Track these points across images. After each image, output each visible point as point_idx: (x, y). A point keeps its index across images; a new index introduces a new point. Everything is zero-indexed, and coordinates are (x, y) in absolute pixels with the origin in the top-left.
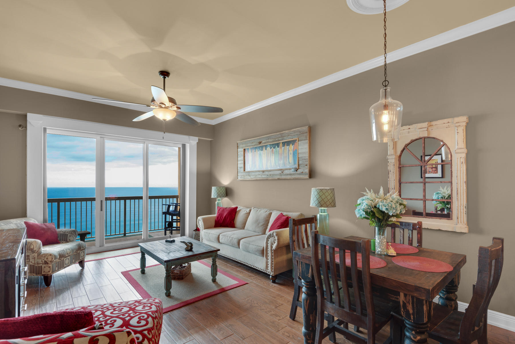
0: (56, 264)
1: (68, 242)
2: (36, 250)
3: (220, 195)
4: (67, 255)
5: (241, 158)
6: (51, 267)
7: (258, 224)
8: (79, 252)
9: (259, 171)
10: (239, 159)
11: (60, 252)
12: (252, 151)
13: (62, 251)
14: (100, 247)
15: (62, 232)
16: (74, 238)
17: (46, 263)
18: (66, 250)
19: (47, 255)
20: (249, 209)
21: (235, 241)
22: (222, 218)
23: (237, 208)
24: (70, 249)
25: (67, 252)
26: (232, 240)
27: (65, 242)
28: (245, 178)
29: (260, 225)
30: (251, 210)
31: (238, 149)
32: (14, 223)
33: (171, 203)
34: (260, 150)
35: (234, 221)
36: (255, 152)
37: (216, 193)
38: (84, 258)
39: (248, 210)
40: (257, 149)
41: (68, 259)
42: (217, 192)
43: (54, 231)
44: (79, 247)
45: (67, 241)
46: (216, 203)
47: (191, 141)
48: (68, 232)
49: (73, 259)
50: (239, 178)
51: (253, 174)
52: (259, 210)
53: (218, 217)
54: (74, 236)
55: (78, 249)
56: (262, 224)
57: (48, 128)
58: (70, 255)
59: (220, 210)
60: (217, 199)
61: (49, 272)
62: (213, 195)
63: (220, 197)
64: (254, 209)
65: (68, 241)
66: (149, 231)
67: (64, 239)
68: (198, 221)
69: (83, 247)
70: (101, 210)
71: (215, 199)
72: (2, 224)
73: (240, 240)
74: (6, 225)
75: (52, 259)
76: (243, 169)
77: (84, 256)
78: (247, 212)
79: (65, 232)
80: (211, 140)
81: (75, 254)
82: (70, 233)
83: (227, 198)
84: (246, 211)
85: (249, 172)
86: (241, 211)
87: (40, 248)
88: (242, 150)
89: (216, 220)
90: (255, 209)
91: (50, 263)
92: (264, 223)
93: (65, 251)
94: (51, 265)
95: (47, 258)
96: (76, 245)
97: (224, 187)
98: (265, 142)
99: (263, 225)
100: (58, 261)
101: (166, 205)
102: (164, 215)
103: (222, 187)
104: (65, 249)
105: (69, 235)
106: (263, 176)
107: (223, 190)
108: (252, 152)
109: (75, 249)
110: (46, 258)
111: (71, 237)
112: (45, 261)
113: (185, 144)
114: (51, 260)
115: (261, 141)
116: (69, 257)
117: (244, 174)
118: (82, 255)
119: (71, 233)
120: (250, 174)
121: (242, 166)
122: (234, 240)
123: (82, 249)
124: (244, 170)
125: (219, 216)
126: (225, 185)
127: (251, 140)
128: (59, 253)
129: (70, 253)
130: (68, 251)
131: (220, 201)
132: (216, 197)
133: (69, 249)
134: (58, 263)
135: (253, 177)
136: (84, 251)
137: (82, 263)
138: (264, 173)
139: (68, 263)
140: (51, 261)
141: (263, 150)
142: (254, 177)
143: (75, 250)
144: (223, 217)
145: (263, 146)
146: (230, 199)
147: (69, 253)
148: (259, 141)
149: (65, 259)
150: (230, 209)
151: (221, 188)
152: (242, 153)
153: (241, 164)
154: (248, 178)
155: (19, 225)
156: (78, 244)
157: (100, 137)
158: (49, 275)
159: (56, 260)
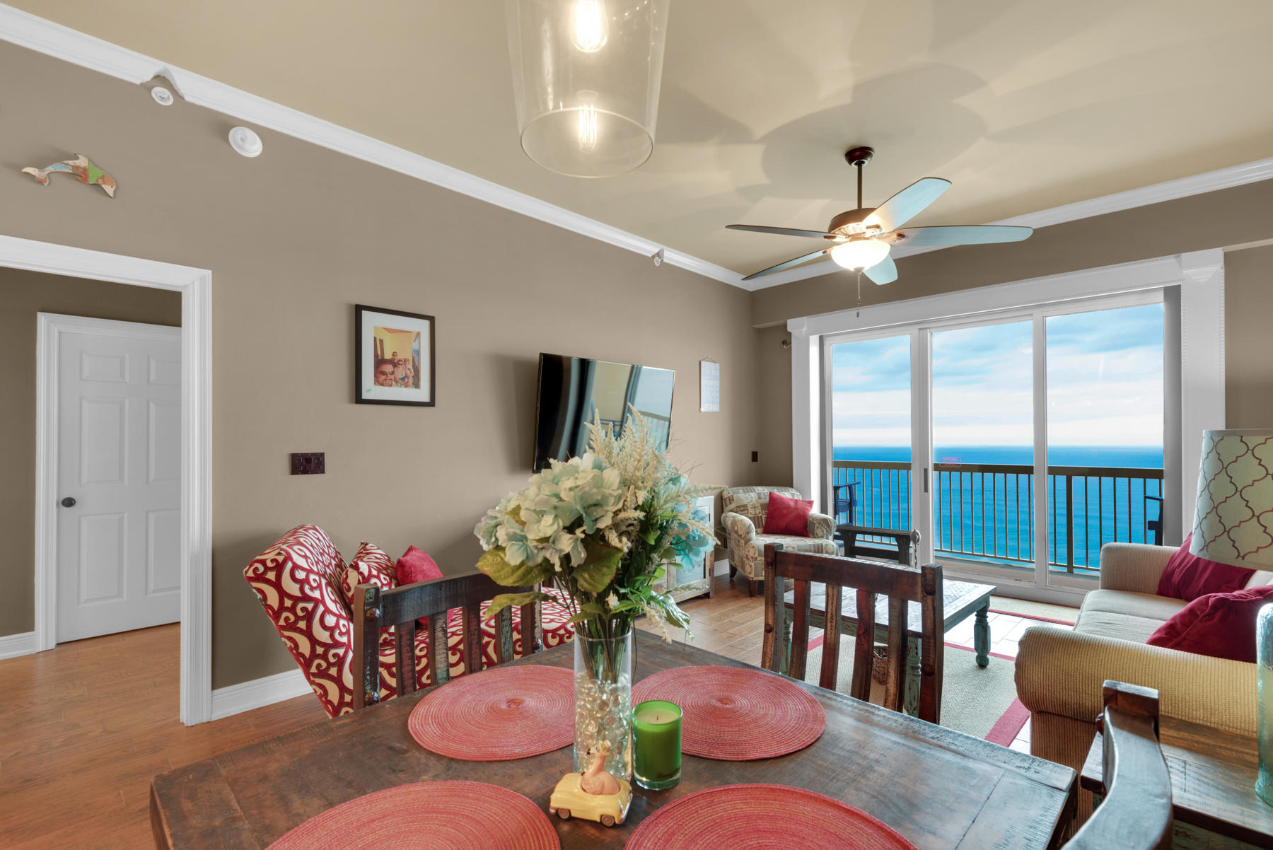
2: (741, 534)
6: (753, 567)
15: (812, 517)
17: (747, 557)
18: (787, 547)
27: (812, 536)
32: (757, 491)
43: (802, 513)
47: (1201, 269)
48: (817, 520)
57: (824, 336)
67: (812, 532)
70: (926, 490)
72: (741, 491)
74: (745, 492)
79: (815, 518)
87: (748, 533)
91: (752, 560)
94: (753, 564)
95: (749, 551)
96: (814, 545)
104: (787, 545)
105: (817, 525)
110: (748, 549)
112: (747, 555)
113: (1179, 287)
114: (752, 555)
140: (752, 558)
155: (762, 496)
156: (818, 545)
157: (920, 329)
158: (750, 579)
159: (763, 558)
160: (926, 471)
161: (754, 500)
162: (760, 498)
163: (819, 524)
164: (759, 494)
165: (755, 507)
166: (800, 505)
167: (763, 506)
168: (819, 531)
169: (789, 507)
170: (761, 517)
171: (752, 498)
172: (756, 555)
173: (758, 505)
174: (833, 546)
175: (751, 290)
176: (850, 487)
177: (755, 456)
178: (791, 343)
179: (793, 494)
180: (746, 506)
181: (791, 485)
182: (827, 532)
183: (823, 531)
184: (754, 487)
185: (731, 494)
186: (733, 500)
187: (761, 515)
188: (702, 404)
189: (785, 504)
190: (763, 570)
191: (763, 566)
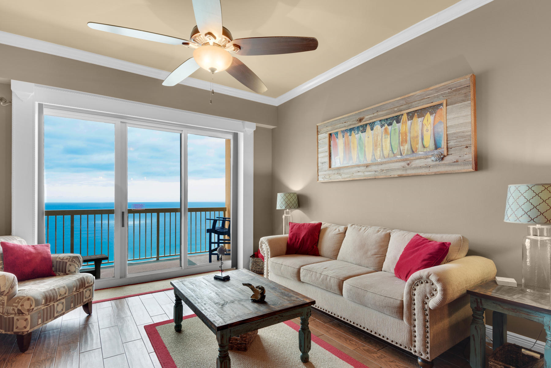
0: (39, 314)
1: (67, 274)
2: (4, 291)
3: (290, 206)
4: (61, 298)
5: (324, 148)
6: (29, 319)
7: (366, 253)
8: (81, 290)
9: (358, 166)
10: (319, 150)
11: (47, 294)
12: (345, 136)
13: (51, 290)
14: (121, 278)
15: (59, 258)
16: (77, 267)
17: (20, 312)
18: (59, 289)
19: (22, 299)
20: (343, 227)
21: (334, 283)
22: (297, 240)
23: (320, 224)
24: (66, 288)
25: (59, 292)
26: (326, 279)
27: (62, 274)
28: (331, 179)
29: (369, 253)
30: (347, 228)
31: (319, 136)
33: (217, 218)
34: (360, 132)
35: (317, 247)
36: (351, 135)
37: (284, 203)
38: (91, 299)
39: (342, 229)
40: (354, 130)
41: (63, 303)
42: (287, 200)
43: (46, 256)
44: (82, 283)
45: (65, 272)
46: (284, 217)
47: (246, 129)
48: (67, 259)
49: (72, 302)
50: (321, 179)
51: (346, 171)
52: (363, 228)
53: (291, 239)
54: (77, 266)
55: (80, 285)
56: (373, 252)
57: (45, 105)
58: (66, 297)
59: (295, 227)
60: (285, 211)
61: (25, 327)
62: (280, 204)
63: (290, 208)
64: (353, 226)
65: (67, 272)
66: (188, 254)
67: (61, 270)
68: (261, 244)
69: (88, 283)
70: (123, 226)
71: (281, 212)
73: (343, 281)
75: (31, 306)
76: (327, 165)
77: (91, 296)
78: (339, 231)
79: (63, 258)
80: (273, 129)
81: (75, 295)
82: (70, 260)
83: (300, 210)
84: (337, 230)
85: (339, 169)
86: (328, 231)
87: (12, 287)
88: (327, 135)
89: (288, 243)
90: (354, 228)
91: (27, 313)
92: (376, 251)
93: (57, 290)
94: (28, 317)
95: (22, 305)
96: (78, 280)
97: (295, 193)
98: (370, 118)
99: (375, 255)
100: (43, 308)
101: (210, 219)
102: (208, 234)
103: (293, 193)
104: (58, 287)
105: (68, 263)
106: (366, 174)
107: (293, 198)
108: (343, 137)
109: (74, 287)
110: (20, 304)
111: (72, 266)
112: (18, 310)
113: (238, 133)
114: (29, 308)
115: (361, 117)
116: (64, 301)
117: (330, 172)
118: (87, 294)
119: (72, 260)
120: (342, 171)
121: (327, 159)
122: (330, 279)
123: (87, 285)
124: (330, 167)
125: (292, 237)
126: (295, 191)
127: (343, 118)
128: (46, 295)
129: (65, 293)
130: (62, 291)
131: (289, 214)
132: (284, 208)
133: (64, 287)
134: (42, 312)
135: (346, 176)
136: (91, 288)
137: (88, 308)
138: (369, 169)
139: (62, 310)
140: (28, 310)
141: (365, 132)
142: (349, 176)
143: (75, 289)
144: (299, 239)
145: (366, 125)
146: (304, 212)
147: (63, 293)
148: (358, 117)
149: (56, 304)
150: (311, 226)
151: (292, 195)
152: (327, 140)
153: (323, 157)
154: (339, 178)
156: (80, 278)
157: (121, 122)
158: (25, 333)
159: (39, 307)
160: (123, 213)
168: (72, 268)
169: (30, 253)
174: (91, 276)
179: (19, 241)
183: (75, 267)
189: (25, 251)
190: (39, 318)
191: (39, 315)
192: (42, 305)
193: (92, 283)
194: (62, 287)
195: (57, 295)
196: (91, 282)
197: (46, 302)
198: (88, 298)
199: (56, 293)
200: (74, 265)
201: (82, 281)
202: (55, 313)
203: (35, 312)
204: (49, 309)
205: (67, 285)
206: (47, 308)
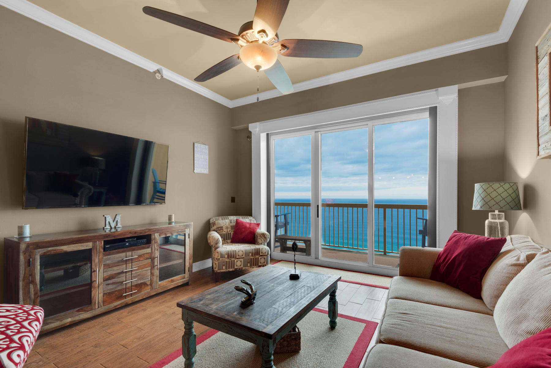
4: (239, 257)
8: (257, 257)
11: (230, 252)
13: (233, 251)
14: (315, 259)
15: (257, 233)
16: (263, 241)
18: (239, 251)
24: (244, 252)
25: (238, 254)
32: (230, 219)
41: (241, 261)
43: (252, 231)
44: (257, 251)
46: (486, 223)
49: (248, 263)
50: (542, 152)
55: (255, 253)
58: (244, 258)
62: (478, 201)
64: (545, 255)
65: (258, 243)
70: (318, 216)
72: (220, 219)
74: (222, 220)
75: (218, 257)
80: (502, 82)
81: (251, 259)
82: (260, 235)
83: (526, 213)
84: (518, 258)
90: (545, 258)
91: (216, 260)
94: (217, 263)
95: (215, 255)
96: (255, 249)
100: (226, 260)
109: (250, 253)
111: (259, 239)
113: (436, 107)
116: (242, 260)
118: (262, 261)
123: (261, 254)
128: (228, 253)
129: (243, 255)
130: (241, 253)
133: (243, 251)
134: (225, 262)
136: (265, 257)
139: (241, 265)
140: (217, 259)
143: (250, 255)
147: (241, 255)
149: (236, 260)
155: (233, 221)
156: (257, 249)
158: (216, 272)
159: (224, 259)
160: (318, 206)
161: (227, 224)
162: (231, 223)
163: (260, 237)
164: (231, 221)
165: (227, 228)
166: (252, 226)
167: (232, 227)
168: (259, 241)
169: (246, 227)
170: (231, 233)
171: (226, 222)
172: (219, 257)
173: (229, 227)
174: (266, 249)
175: (231, 108)
176: (285, 216)
177: (233, 200)
178: (251, 138)
179: (250, 220)
180: (222, 227)
181: (251, 215)
182: (264, 241)
183: (262, 241)
184: (229, 216)
185: (214, 220)
186: (215, 224)
187: (230, 232)
188: (195, 168)
189: (244, 226)
190: (224, 265)
191: (224, 264)
192: (225, 258)
193: (267, 254)
194: (241, 251)
195: (236, 255)
196: (265, 253)
197: (228, 257)
198: (263, 263)
199: (236, 253)
200: (261, 239)
201: (257, 250)
202: (235, 266)
203: (221, 261)
204: (230, 262)
205: (245, 250)
206: (229, 261)
